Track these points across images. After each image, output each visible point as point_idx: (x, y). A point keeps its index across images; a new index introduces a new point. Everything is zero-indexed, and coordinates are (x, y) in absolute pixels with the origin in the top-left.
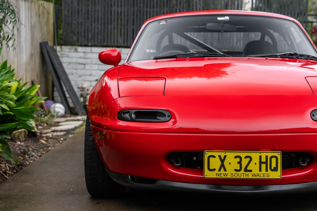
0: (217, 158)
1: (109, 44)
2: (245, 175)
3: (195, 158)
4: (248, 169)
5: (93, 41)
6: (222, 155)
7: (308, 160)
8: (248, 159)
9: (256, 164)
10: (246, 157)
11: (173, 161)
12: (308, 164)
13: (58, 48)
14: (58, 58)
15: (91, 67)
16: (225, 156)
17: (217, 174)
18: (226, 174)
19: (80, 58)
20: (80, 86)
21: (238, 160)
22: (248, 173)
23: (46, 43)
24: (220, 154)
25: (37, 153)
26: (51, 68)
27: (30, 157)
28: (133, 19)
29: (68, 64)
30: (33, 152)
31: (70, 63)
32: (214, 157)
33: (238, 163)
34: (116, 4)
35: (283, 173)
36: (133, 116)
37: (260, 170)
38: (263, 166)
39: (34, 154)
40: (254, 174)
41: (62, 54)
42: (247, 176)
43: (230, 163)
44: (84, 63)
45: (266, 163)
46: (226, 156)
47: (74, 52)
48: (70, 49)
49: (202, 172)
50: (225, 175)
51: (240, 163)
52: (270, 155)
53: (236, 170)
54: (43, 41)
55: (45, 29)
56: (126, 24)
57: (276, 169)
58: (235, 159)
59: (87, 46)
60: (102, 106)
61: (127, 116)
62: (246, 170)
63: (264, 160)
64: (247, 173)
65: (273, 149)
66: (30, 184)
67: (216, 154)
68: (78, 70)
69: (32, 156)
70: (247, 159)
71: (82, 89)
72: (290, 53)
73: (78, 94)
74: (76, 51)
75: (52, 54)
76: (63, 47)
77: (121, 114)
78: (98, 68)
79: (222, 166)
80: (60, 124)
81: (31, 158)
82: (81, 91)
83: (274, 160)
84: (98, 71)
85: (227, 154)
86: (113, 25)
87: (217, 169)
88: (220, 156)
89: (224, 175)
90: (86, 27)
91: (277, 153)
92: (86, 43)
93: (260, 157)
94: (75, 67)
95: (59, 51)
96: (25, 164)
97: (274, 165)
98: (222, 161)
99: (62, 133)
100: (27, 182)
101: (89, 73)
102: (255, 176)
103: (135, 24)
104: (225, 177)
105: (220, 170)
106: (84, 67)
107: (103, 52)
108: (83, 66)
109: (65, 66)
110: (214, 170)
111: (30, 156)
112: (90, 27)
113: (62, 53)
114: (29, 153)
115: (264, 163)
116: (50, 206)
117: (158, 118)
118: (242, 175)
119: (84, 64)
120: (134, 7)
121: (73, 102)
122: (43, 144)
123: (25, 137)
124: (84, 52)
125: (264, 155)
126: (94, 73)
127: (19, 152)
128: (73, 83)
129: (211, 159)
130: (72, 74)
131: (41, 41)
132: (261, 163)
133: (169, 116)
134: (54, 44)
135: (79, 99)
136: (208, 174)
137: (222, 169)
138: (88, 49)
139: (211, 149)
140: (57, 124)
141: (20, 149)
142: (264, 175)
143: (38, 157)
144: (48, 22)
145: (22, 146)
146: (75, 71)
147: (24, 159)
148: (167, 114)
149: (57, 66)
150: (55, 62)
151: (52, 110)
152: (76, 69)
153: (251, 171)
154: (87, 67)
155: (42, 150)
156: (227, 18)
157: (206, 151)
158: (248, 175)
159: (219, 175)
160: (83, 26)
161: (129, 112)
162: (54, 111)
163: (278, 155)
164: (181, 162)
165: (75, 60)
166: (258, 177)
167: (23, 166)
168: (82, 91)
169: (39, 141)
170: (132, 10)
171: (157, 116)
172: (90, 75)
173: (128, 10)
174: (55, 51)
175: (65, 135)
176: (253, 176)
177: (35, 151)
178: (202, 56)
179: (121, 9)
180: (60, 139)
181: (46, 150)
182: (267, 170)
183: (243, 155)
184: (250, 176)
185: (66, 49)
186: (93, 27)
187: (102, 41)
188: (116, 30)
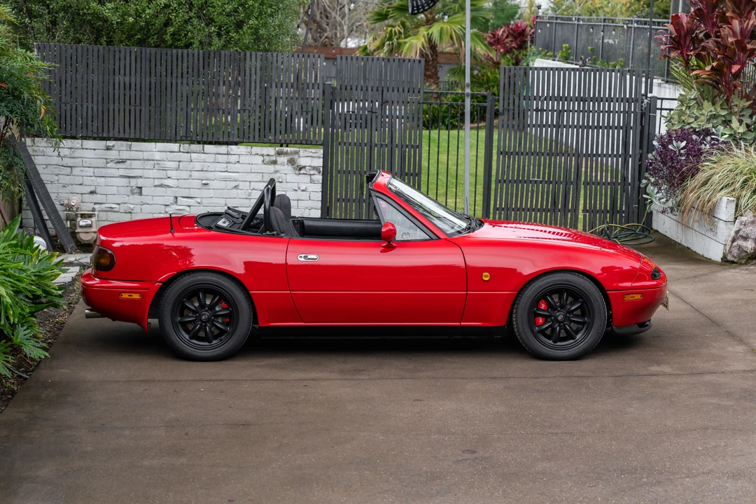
1: (111, 135)
5: (85, 130)
13: (28, 141)
14: (29, 156)
15: (82, 171)
19: (65, 157)
20: (66, 202)
28: (150, 96)
29: (45, 166)
31: (47, 165)
34: (122, 71)
41: (35, 151)
44: (69, 164)
48: (47, 142)
56: (138, 103)
59: (74, 138)
68: (61, 177)
71: (69, 207)
73: (63, 214)
78: (94, 172)
82: (66, 210)
84: (94, 178)
86: (117, 104)
90: (74, 106)
92: (73, 133)
94: (56, 171)
95: (29, 146)
101: (79, 180)
103: (153, 105)
106: (71, 172)
108: (69, 169)
109: (40, 169)
112: (79, 107)
113: (35, 148)
119: (71, 167)
120: (150, 76)
121: (55, 227)
124: (71, 148)
126: (87, 181)
128: (53, 196)
130: (52, 182)
134: (22, 136)
135: (65, 222)
138: (77, 143)
146: (56, 178)
152: (57, 175)
154: (76, 171)
160: (69, 106)
165: (55, 160)
168: (69, 210)
170: (148, 80)
172: (81, 184)
173: (141, 80)
174: (24, 145)
179: (130, 80)
185: (41, 143)
186: (85, 107)
187: (100, 130)
188: (122, 113)
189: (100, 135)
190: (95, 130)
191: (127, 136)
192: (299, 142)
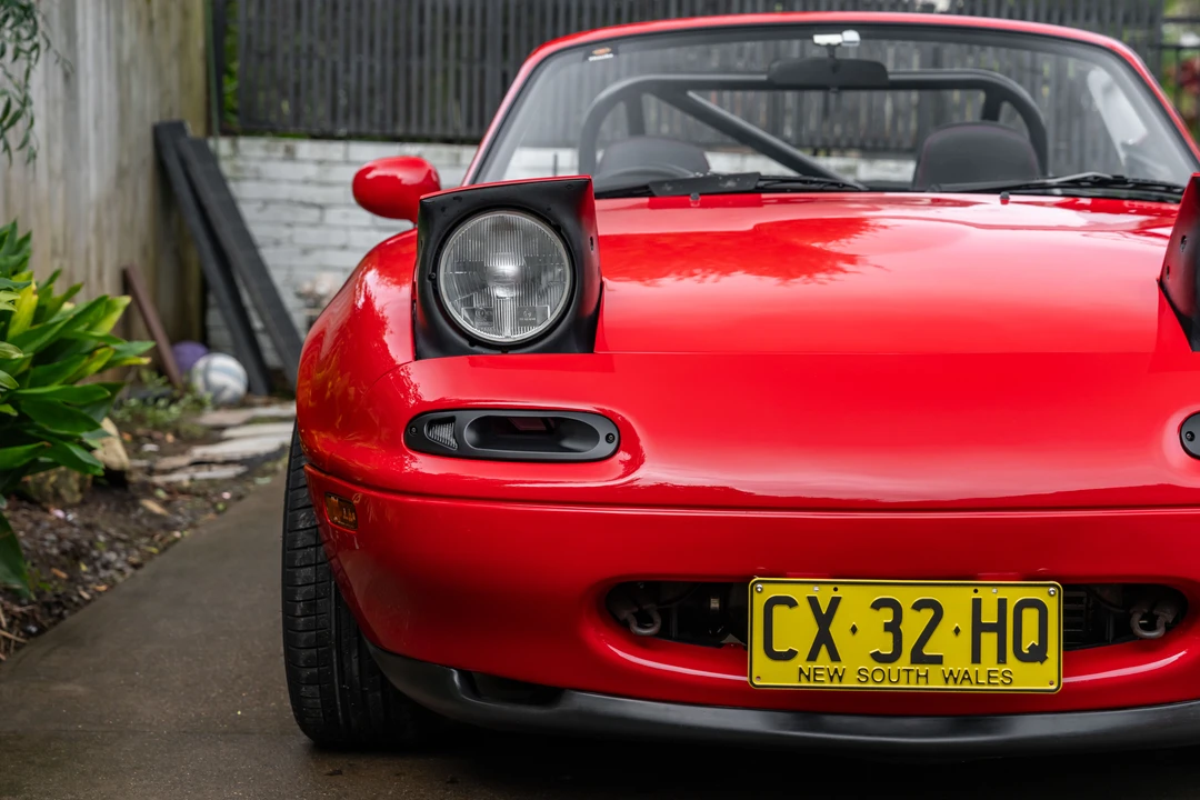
0: (804, 607)
1: (414, 130)
2: (913, 676)
3: (715, 604)
4: (928, 651)
5: (352, 118)
6: (824, 594)
7: (1166, 616)
8: (928, 614)
9: (957, 631)
10: (918, 606)
11: (626, 614)
12: (1169, 628)
13: (223, 146)
14: (220, 182)
15: (346, 216)
16: (835, 602)
17: (801, 671)
18: (836, 671)
19: (306, 182)
20: (307, 287)
21: (887, 615)
22: (927, 667)
23: (178, 127)
24: (814, 591)
25: (123, 555)
26: (194, 220)
27: (95, 571)
29: (259, 205)
30: (111, 549)
31: (266, 203)
32: (791, 603)
33: (887, 627)
35: (1068, 667)
36: (469, 436)
37: (976, 658)
38: (989, 641)
39: (112, 556)
40: (951, 673)
41: (237, 169)
42: (922, 680)
43: (854, 630)
44: (319, 200)
45: (999, 628)
46: (839, 599)
47: (285, 159)
48: (267, 148)
49: (741, 662)
50: (836, 678)
51: (894, 628)
52: (1014, 595)
53: (877, 657)
54: (166, 118)
55: (173, 74)
56: (477, 54)
57: (1038, 654)
58: (874, 611)
59: (329, 137)
60: (352, 390)
61: (444, 434)
62: (918, 657)
63: (989, 616)
64: (922, 669)
65: (1030, 575)
66: (81, 690)
67: (800, 592)
68: (298, 230)
69: (107, 566)
70: (924, 611)
71: (314, 300)
72: (1096, 177)
73: (299, 317)
74: (290, 155)
75: (197, 170)
76: (243, 142)
77: (420, 426)
78: (374, 219)
79: (824, 639)
80: (228, 433)
81: (103, 573)
82: (308, 307)
83: (1030, 617)
85: (843, 592)
86: (427, 59)
87: (804, 650)
88: (813, 601)
89: (831, 678)
90: (329, 66)
91: (1045, 590)
92: (327, 126)
93: (977, 604)
94: (287, 216)
95: (226, 158)
96: (75, 599)
97: (1030, 638)
98: (824, 619)
99: (229, 472)
100: (67, 680)
101: (338, 238)
102: (955, 680)
104: (836, 684)
105: (812, 657)
106: (322, 218)
107: (369, 170)
108: (314, 214)
109: (248, 212)
110: (791, 655)
111: (98, 564)
112: (341, 66)
113: (240, 163)
114: (95, 553)
115: (989, 628)
116: (145, 787)
117: (567, 444)
118: (903, 675)
119: (321, 207)
121: (277, 349)
122: (152, 515)
123: (81, 490)
124: (320, 162)
125: (990, 596)
126: (357, 238)
127: (55, 551)
128: (278, 277)
129: (778, 611)
130: (277, 243)
131: (157, 120)
132: (978, 627)
133: (609, 439)
134: (209, 132)
135: (301, 333)
136: (766, 673)
137: (824, 649)
138: (334, 150)
139: (777, 571)
140: (215, 434)
141: (60, 539)
142: (989, 677)
143: (129, 571)
144: (183, 46)
145: (71, 524)
146: (286, 232)
147: (74, 579)
148: (603, 429)
149: (217, 214)
150: (211, 198)
151: (198, 382)
152: (289, 225)
153: (938, 660)
154: (331, 216)
155: (144, 540)
156: (852, 36)
157: (758, 579)
158: (926, 676)
159: (808, 677)
160: (316, 64)
161: (451, 420)
162: (208, 385)
163: (1050, 596)
164: (658, 620)
165: (283, 191)
166: (966, 686)
167: (65, 608)
168: (314, 307)
169: (137, 506)
171: (563, 437)
172: (344, 247)
174: (212, 159)
175: (239, 478)
176: (947, 680)
177: (119, 545)
178: (752, 187)
180: (218, 494)
181: (161, 540)
182: (1002, 659)
183: (906, 595)
184: (936, 682)
185: (254, 150)
186: (353, 66)
187: (389, 120)
188: (439, 79)
189: (388, 131)
190: (377, 119)
191: (450, 133)
192: (856, 143)
